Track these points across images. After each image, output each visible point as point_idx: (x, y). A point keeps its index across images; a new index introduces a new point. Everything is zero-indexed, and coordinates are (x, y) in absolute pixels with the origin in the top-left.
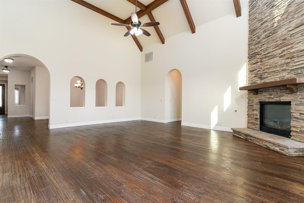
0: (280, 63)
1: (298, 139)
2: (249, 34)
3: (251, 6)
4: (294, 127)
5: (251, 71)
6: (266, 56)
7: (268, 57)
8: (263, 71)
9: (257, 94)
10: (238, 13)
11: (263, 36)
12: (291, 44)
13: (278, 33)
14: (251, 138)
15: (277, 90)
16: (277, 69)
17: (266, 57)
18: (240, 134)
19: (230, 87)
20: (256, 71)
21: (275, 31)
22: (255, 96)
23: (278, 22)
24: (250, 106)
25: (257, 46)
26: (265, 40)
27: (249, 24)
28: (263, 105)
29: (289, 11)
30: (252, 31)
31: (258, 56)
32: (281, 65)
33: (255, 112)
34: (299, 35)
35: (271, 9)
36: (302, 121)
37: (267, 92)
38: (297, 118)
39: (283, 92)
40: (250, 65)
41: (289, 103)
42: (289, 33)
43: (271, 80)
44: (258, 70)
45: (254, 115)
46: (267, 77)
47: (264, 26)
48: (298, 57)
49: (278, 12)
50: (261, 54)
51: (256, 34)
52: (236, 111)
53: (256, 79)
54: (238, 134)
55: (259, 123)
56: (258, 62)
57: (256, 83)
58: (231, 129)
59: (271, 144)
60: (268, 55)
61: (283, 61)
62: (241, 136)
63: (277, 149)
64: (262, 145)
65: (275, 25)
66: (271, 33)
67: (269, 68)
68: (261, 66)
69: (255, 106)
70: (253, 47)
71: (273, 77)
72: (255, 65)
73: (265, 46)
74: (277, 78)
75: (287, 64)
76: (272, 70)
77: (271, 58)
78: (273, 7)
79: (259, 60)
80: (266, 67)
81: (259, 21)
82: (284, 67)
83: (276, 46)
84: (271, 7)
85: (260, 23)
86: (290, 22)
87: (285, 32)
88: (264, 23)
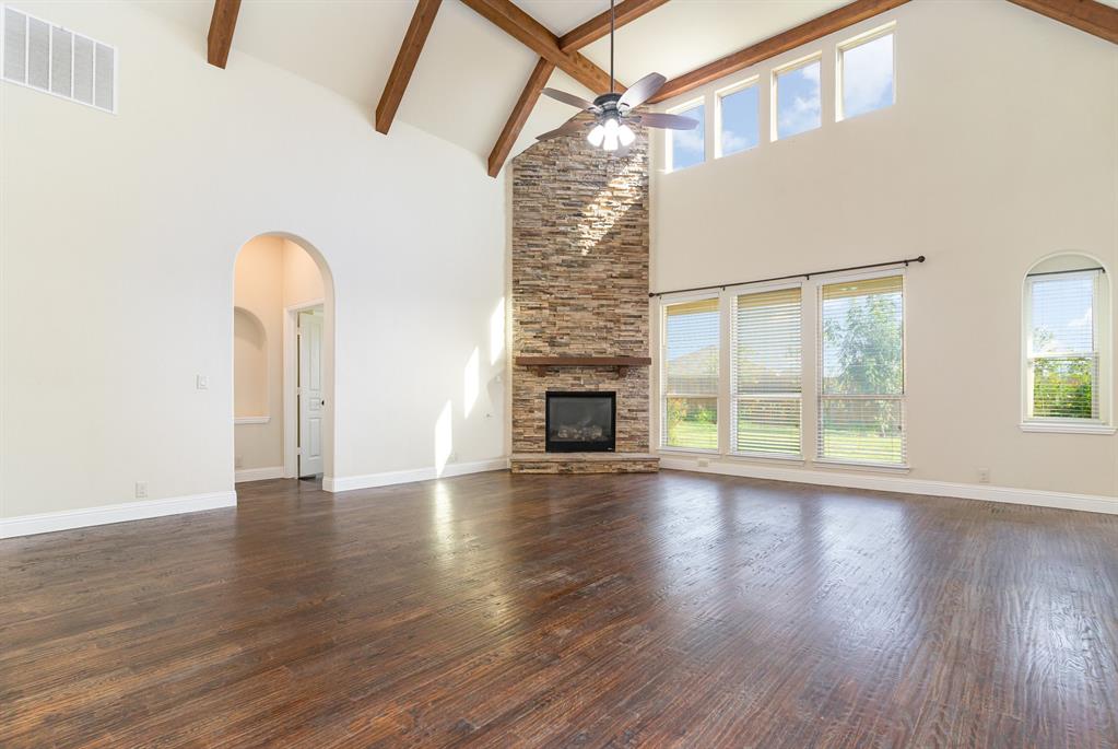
0: (594, 324)
2: (514, 236)
3: (519, 173)
4: (620, 431)
5: (521, 323)
6: (565, 301)
7: (569, 305)
8: (559, 330)
9: (544, 375)
11: (555, 259)
12: (615, 299)
13: (590, 269)
15: (591, 372)
16: (589, 334)
17: (564, 305)
19: (477, 349)
20: (537, 326)
21: (584, 264)
22: (538, 379)
23: (591, 250)
24: (519, 401)
25: (540, 272)
26: (562, 269)
27: (515, 211)
29: (610, 244)
30: (522, 234)
31: (545, 297)
32: (598, 329)
33: (534, 415)
34: (626, 291)
35: (575, 218)
36: (632, 422)
37: (569, 372)
38: (626, 418)
39: (601, 376)
40: (518, 308)
41: (612, 395)
42: (610, 280)
43: (577, 352)
44: (544, 324)
45: (534, 420)
46: (567, 345)
47: (557, 239)
48: (625, 324)
49: (590, 232)
50: (552, 294)
51: (537, 246)
52: (488, 415)
53: (538, 344)
55: (542, 436)
56: (545, 308)
57: (538, 351)
60: (572, 302)
61: (602, 324)
65: (585, 252)
66: (576, 262)
67: (573, 328)
68: (551, 319)
69: (536, 401)
70: (528, 270)
71: (581, 346)
72: (533, 312)
73: (562, 282)
74: (591, 349)
75: (609, 330)
76: (577, 332)
77: (577, 310)
78: (580, 215)
79: (546, 305)
80: (565, 324)
81: (546, 223)
82: (604, 333)
83: (588, 292)
84: (576, 213)
85: (548, 229)
86: (612, 262)
87: (604, 276)
88: (557, 233)
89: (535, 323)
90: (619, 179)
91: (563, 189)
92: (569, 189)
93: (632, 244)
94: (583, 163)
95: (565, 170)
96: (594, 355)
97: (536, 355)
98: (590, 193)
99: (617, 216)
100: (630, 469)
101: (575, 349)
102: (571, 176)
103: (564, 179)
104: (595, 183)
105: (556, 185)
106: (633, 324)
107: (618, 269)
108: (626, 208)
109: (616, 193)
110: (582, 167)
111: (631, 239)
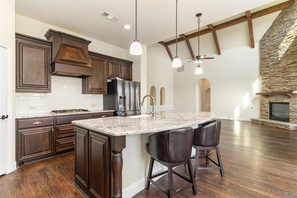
0: (282, 81)
1: (294, 122)
2: (261, 60)
3: (261, 43)
4: (291, 116)
5: (262, 83)
6: (273, 75)
7: (274, 76)
8: (271, 84)
9: (268, 97)
10: (253, 46)
11: (271, 63)
12: (289, 72)
13: (281, 64)
14: (267, 123)
15: (281, 96)
16: (280, 84)
17: (273, 77)
18: (257, 121)
21: (279, 63)
22: (266, 98)
23: (281, 58)
24: (262, 104)
25: (267, 68)
26: (272, 66)
27: (261, 54)
28: (271, 104)
29: (287, 54)
30: (262, 59)
31: (267, 75)
32: (283, 82)
33: (266, 108)
34: (293, 68)
35: (276, 50)
36: (296, 113)
37: (274, 96)
39: (284, 97)
40: (262, 79)
41: (288, 103)
42: (287, 66)
44: (268, 83)
45: (265, 110)
46: (274, 88)
47: (271, 58)
48: (293, 79)
49: (280, 52)
50: (269, 74)
51: (266, 61)
52: (252, 108)
53: (266, 89)
54: (256, 122)
55: (269, 115)
56: (268, 78)
57: (266, 91)
58: (251, 119)
59: (280, 125)
60: (275, 75)
61: (284, 80)
62: (259, 122)
63: (283, 127)
64: (274, 126)
65: (279, 59)
66: (276, 63)
67: (275, 83)
68: (270, 81)
69: (266, 104)
70: (264, 69)
71: (278, 88)
72: (265, 80)
73: (272, 70)
74: (281, 89)
75: (287, 82)
76: (277, 84)
77: (277, 78)
78: (277, 49)
79: (268, 77)
80: (273, 82)
81: (268, 54)
82: (285, 84)
83: (280, 71)
84: (276, 48)
85: (269, 56)
86: (288, 60)
87: (285, 65)
88: (271, 56)
89: (266, 83)
90: (290, 31)
91: (273, 42)
92: (274, 42)
93: (295, 51)
94: (278, 32)
95: (273, 37)
96: (282, 91)
97: (266, 92)
98: (281, 40)
99: (289, 44)
100: (280, 127)
101: (276, 89)
102: (275, 37)
103: (273, 39)
104: (282, 36)
105: (271, 42)
106: (295, 79)
107: (290, 62)
108: (293, 40)
109: (289, 36)
110: (278, 33)
111: (294, 50)
